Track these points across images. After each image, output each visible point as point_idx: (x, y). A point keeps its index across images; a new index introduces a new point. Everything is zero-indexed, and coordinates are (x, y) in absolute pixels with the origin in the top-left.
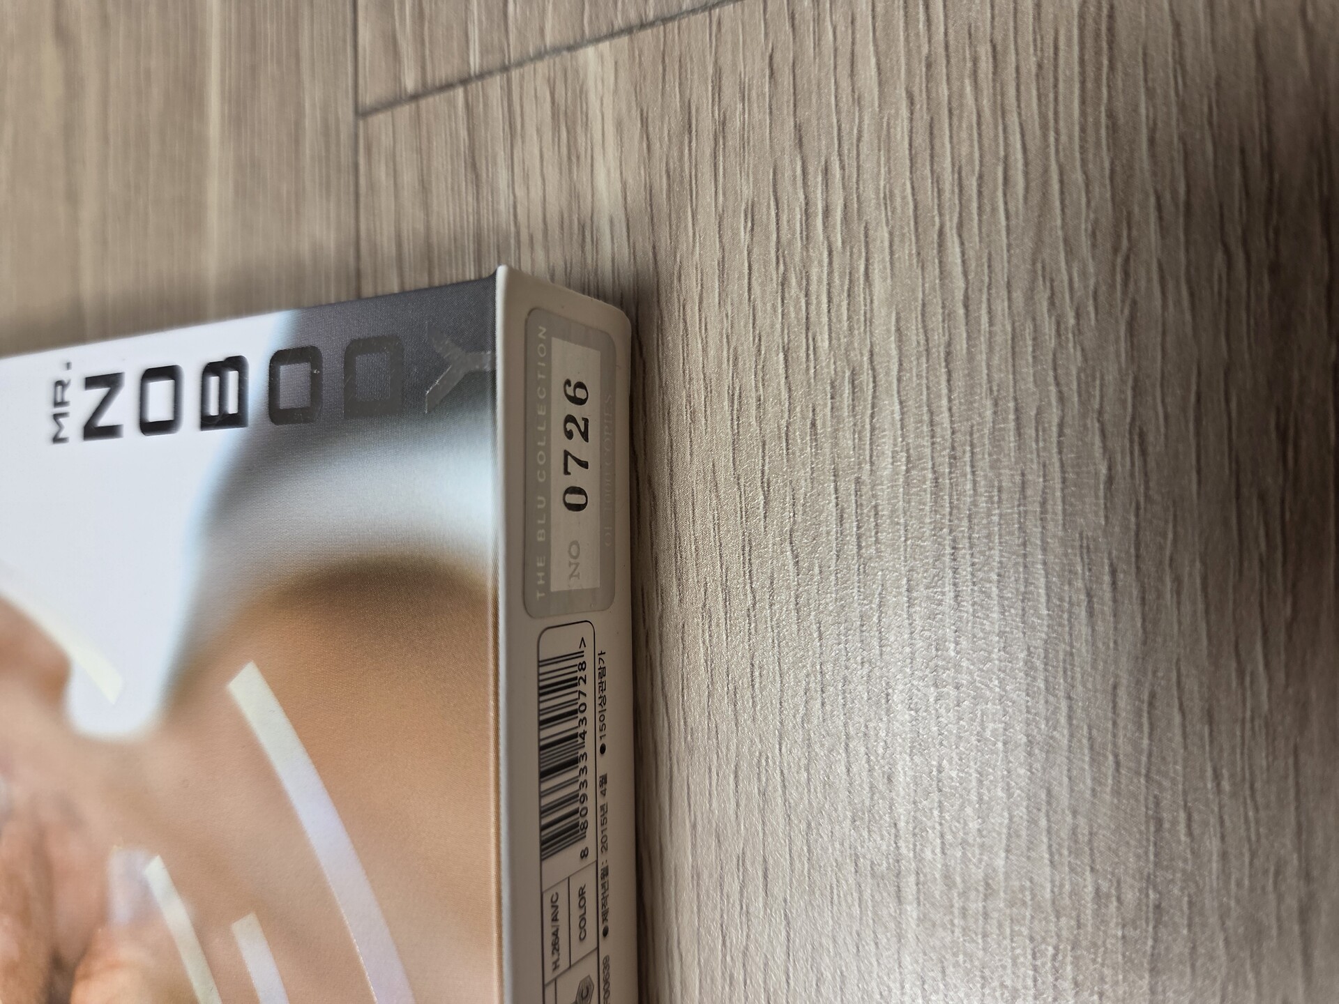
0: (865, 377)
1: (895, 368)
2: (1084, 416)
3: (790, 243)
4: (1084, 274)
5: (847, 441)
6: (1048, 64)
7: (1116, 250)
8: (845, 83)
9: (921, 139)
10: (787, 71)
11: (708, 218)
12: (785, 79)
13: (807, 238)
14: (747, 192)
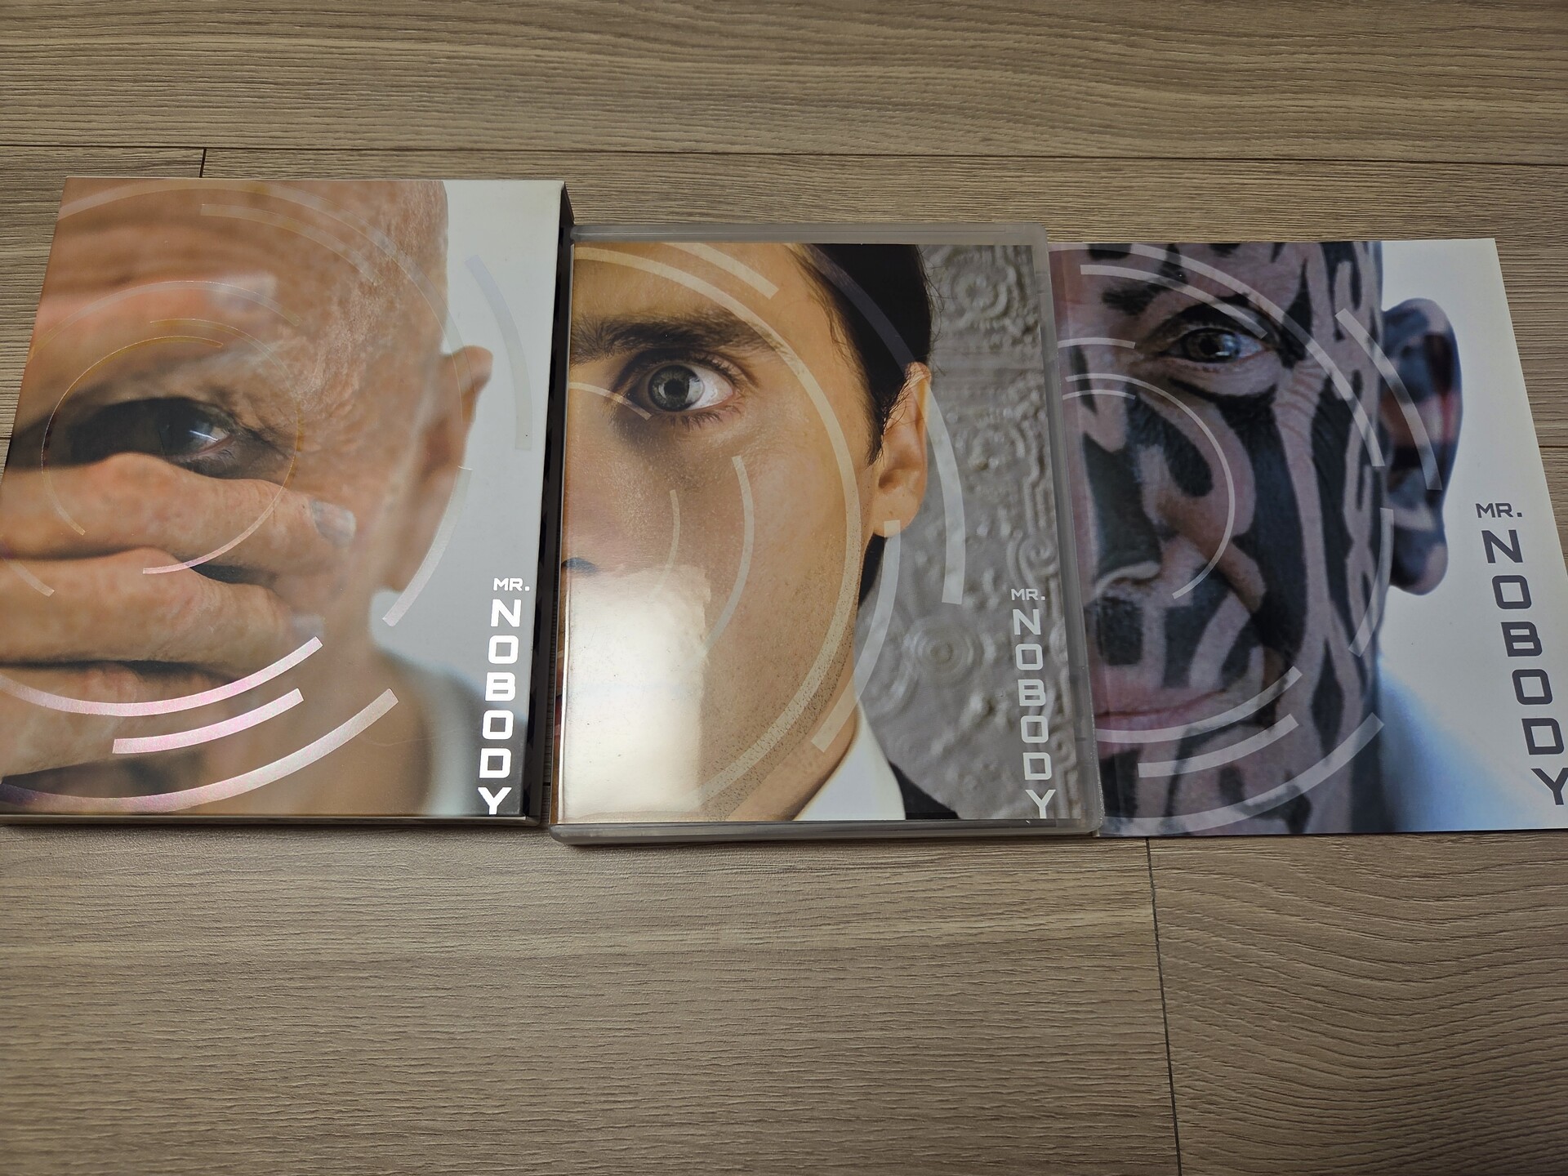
0: (1019, 1025)
1: (1021, 1036)
2: (1004, 1101)
3: (1067, 997)
4: (1048, 1103)
5: (997, 1017)
6: (1119, 1094)
7: (1057, 1114)
8: (1122, 1021)
9: (1099, 1048)
10: (1131, 998)
11: (1079, 962)
12: (1127, 997)
13: (1068, 1004)
14: (1088, 979)
